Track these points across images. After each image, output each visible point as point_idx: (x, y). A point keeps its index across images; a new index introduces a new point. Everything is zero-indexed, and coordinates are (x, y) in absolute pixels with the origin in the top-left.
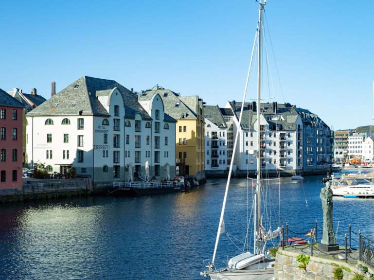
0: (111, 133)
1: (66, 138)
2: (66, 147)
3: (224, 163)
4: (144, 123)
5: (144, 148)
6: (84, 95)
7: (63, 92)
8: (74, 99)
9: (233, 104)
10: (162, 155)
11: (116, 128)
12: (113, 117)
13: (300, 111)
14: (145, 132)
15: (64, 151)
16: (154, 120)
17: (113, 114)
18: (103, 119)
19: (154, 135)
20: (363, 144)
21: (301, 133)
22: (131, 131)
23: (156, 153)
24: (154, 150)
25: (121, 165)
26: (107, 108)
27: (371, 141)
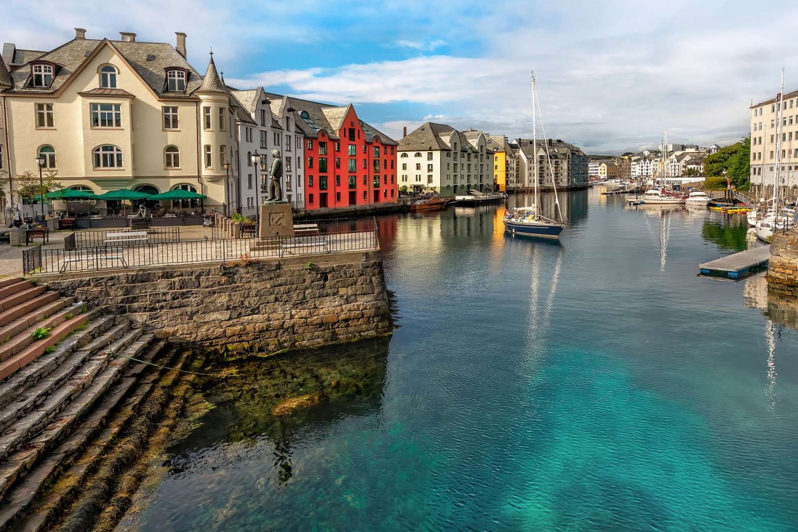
0: (452, 162)
1: (418, 167)
2: (418, 172)
3: (513, 182)
4: (473, 155)
5: (473, 172)
6: (431, 136)
7: (413, 134)
8: (423, 139)
9: (520, 141)
10: (484, 177)
11: (455, 159)
12: (453, 151)
13: (568, 146)
14: (474, 161)
15: (417, 176)
16: (480, 153)
17: (453, 149)
18: (447, 152)
19: (480, 163)
20: (599, 168)
21: (570, 160)
22: (465, 161)
23: (481, 176)
24: (479, 174)
25: (459, 184)
26: (449, 145)
27: (605, 166)
